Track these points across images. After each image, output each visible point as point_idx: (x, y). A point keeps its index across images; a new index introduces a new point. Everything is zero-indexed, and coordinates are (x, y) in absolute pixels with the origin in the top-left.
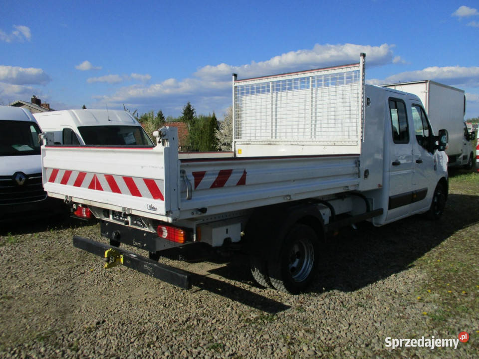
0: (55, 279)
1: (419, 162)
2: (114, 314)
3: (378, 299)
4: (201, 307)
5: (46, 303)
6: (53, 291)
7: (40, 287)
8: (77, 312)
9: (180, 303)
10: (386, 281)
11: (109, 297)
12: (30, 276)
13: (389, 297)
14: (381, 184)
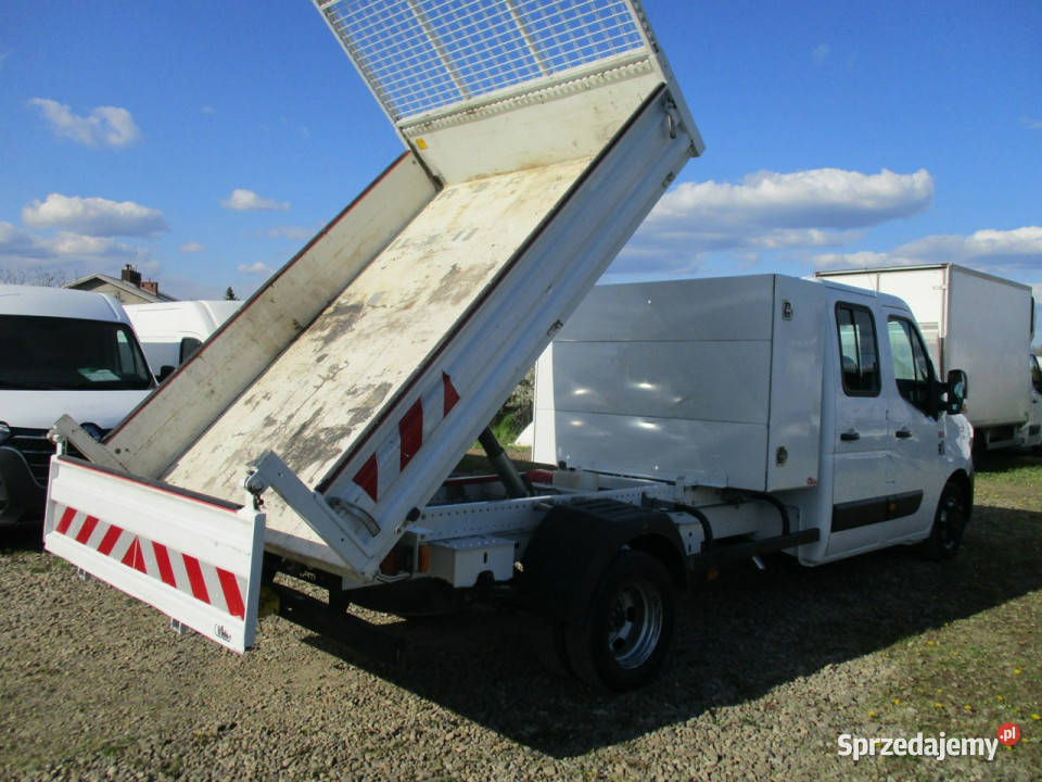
0: (144, 641)
1: (902, 435)
2: (255, 712)
3: (789, 711)
4: (427, 709)
5: (123, 686)
6: (138, 663)
7: (114, 654)
8: (183, 705)
9: (387, 698)
10: (813, 677)
11: (249, 679)
12: (96, 633)
13: (812, 710)
14: (815, 477)
